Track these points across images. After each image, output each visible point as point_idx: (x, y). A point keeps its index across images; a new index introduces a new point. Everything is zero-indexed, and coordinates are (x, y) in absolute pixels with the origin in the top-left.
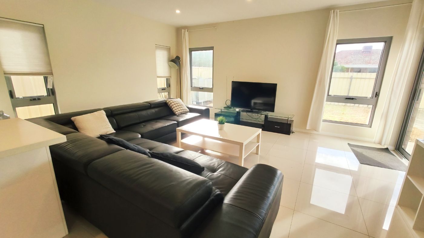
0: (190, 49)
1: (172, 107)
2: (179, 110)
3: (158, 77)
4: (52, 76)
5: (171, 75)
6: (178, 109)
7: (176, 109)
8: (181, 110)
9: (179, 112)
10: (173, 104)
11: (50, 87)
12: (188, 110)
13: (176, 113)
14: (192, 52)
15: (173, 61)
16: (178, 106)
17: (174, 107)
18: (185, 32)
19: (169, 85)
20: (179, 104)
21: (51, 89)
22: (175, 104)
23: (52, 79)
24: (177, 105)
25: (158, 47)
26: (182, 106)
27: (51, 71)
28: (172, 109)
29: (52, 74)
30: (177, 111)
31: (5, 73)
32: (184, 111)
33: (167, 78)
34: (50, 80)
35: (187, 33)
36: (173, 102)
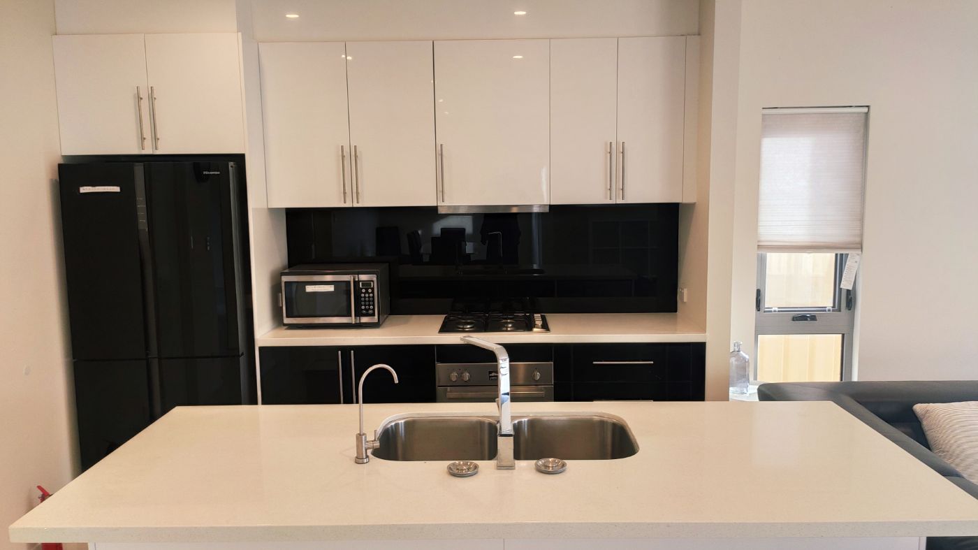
4: (859, 252)
11: (846, 285)
21: (848, 291)
23: (856, 262)
27: (858, 240)
29: (860, 246)
31: (759, 246)
34: (850, 265)
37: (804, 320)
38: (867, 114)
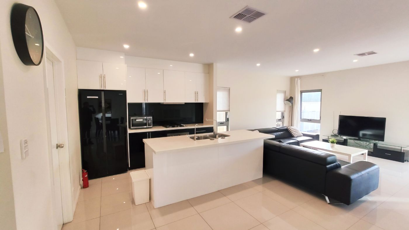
0: (301, 91)
1: (292, 132)
2: (297, 134)
3: (277, 111)
5: (285, 109)
6: (295, 133)
7: (294, 134)
8: (298, 134)
9: (296, 135)
10: (292, 130)
12: (302, 135)
13: (295, 136)
14: (303, 93)
15: (288, 100)
16: (296, 131)
17: (293, 132)
18: (297, 80)
19: (283, 117)
20: (296, 130)
21: (228, 118)
22: (293, 130)
23: (229, 113)
24: (294, 131)
25: (279, 91)
26: (298, 132)
27: (229, 110)
28: (292, 133)
30: (295, 135)
32: (300, 135)
33: (282, 112)
35: (299, 81)
36: (292, 129)
37: (222, 124)
38: (230, 89)
